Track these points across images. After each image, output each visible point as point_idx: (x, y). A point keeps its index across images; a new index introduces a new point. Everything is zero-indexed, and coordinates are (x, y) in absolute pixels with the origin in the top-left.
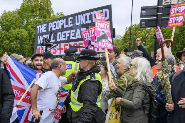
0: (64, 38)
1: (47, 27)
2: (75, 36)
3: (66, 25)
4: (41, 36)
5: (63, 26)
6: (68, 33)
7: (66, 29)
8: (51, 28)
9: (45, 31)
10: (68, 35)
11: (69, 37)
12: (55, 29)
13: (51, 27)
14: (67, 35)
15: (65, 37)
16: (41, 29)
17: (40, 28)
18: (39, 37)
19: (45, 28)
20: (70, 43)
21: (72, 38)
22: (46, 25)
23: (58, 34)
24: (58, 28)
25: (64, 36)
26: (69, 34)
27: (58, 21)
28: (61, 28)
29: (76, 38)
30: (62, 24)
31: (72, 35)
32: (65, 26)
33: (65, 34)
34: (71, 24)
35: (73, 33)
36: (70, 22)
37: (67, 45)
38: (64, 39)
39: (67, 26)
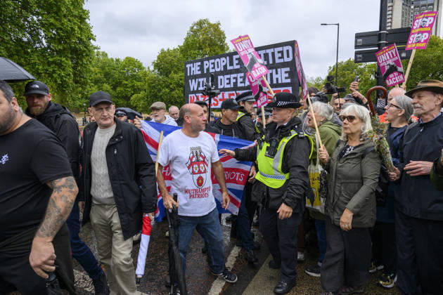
0: (227, 84)
1: (201, 67)
2: (244, 82)
3: (230, 65)
4: (193, 80)
5: (225, 67)
6: (234, 78)
7: (231, 72)
8: (208, 69)
9: (200, 72)
10: (235, 81)
11: (235, 84)
12: (214, 71)
13: (207, 67)
14: (233, 81)
15: (229, 83)
16: (192, 69)
17: (190, 68)
18: (190, 81)
19: (199, 68)
20: (237, 92)
21: (239, 85)
22: (199, 63)
23: (219, 77)
24: (218, 70)
25: (228, 81)
26: (236, 78)
27: (218, 60)
28: (222, 69)
29: (246, 85)
30: (224, 64)
31: (240, 80)
32: (229, 68)
33: (229, 79)
34: (237, 64)
35: (241, 77)
36: (235, 62)
37: (233, 94)
38: (229, 86)
39: (231, 68)
